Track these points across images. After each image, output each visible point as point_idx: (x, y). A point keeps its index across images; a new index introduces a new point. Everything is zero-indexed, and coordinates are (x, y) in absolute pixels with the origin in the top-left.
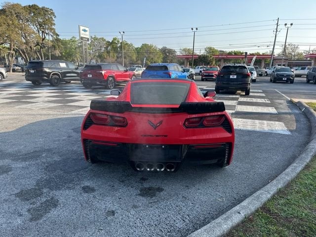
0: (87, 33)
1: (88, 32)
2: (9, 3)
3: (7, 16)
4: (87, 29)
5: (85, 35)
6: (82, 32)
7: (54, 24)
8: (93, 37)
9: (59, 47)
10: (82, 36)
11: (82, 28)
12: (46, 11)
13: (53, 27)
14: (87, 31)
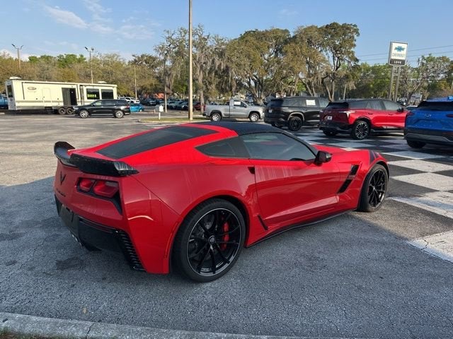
0: (404, 52)
1: (405, 50)
2: (302, 27)
3: (296, 43)
4: (404, 46)
5: (399, 55)
6: (394, 51)
7: (355, 45)
8: (426, 57)
9: (353, 78)
10: (392, 58)
11: (395, 45)
12: (348, 28)
13: (352, 49)
14: (403, 49)
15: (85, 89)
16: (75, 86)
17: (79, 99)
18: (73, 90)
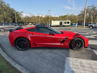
15: (64, 22)
16: (62, 21)
17: (62, 24)
18: (62, 22)
